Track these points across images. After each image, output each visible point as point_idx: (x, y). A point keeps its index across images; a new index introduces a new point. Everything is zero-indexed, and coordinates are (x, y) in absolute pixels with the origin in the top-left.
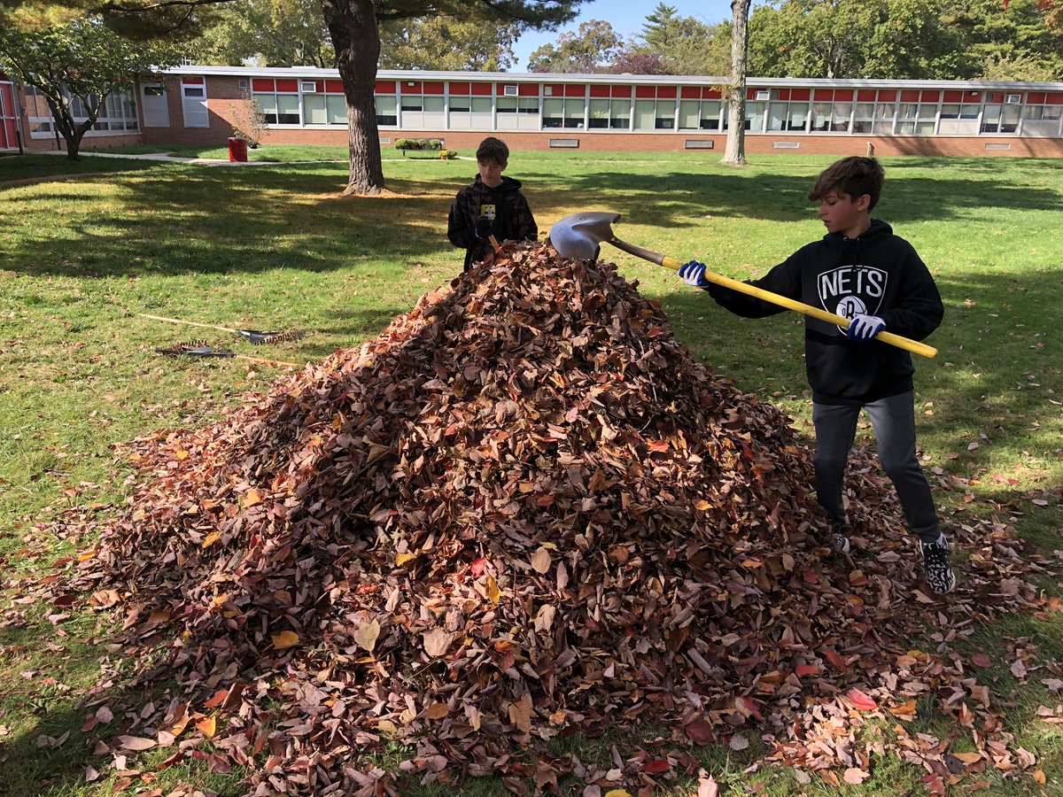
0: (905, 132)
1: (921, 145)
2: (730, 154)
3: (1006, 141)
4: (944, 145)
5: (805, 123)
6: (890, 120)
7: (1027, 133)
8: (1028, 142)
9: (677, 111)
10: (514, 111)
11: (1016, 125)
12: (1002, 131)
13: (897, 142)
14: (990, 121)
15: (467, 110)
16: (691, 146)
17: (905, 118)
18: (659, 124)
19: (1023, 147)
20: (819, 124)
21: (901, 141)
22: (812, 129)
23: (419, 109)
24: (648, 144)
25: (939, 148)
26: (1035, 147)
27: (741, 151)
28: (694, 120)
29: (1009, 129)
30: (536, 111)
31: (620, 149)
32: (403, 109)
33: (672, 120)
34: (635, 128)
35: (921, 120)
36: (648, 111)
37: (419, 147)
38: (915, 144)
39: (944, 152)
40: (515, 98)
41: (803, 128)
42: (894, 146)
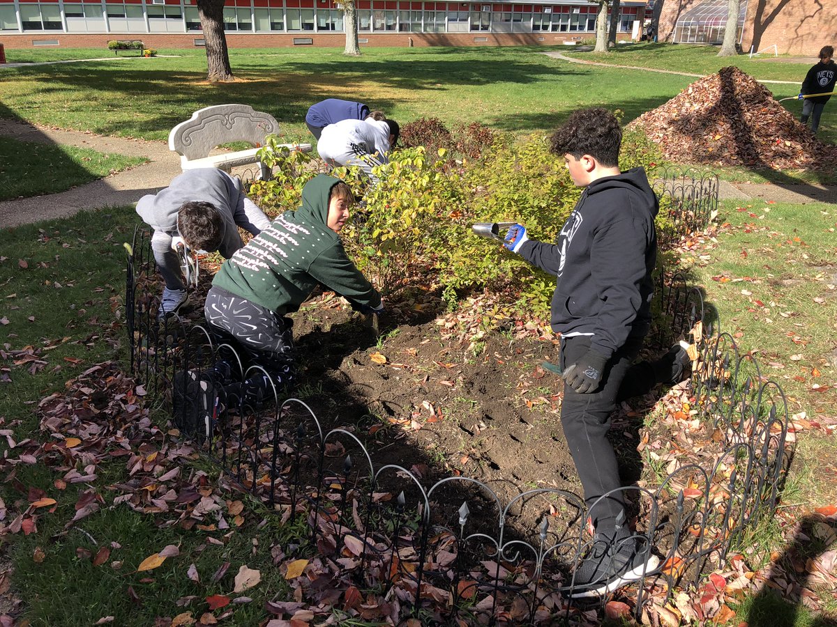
0: (430, 30)
1: (440, 39)
2: (350, 48)
3: (485, 36)
4: (453, 39)
5: (369, 24)
6: (419, 22)
7: (495, 31)
8: (495, 36)
9: (285, 16)
10: (162, 17)
11: (488, 26)
12: (482, 29)
13: (426, 37)
14: (476, 23)
15: (123, 16)
16: (299, 43)
17: (429, 21)
18: (274, 26)
19: (494, 40)
20: (378, 25)
21: (429, 36)
22: (375, 29)
23: (80, 15)
24: (267, 42)
25: (450, 41)
26: (500, 39)
27: (357, 45)
28: (297, 24)
29: (485, 28)
30: (179, 17)
31: (248, 46)
32: (67, 15)
33: (282, 24)
34: (256, 30)
35: (437, 22)
36: (266, 16)
37: (126, 48)
38: (436, 38)
39: (453, 43)
40: (162, 6)
41: (368, 28)
42: (425, 39)
